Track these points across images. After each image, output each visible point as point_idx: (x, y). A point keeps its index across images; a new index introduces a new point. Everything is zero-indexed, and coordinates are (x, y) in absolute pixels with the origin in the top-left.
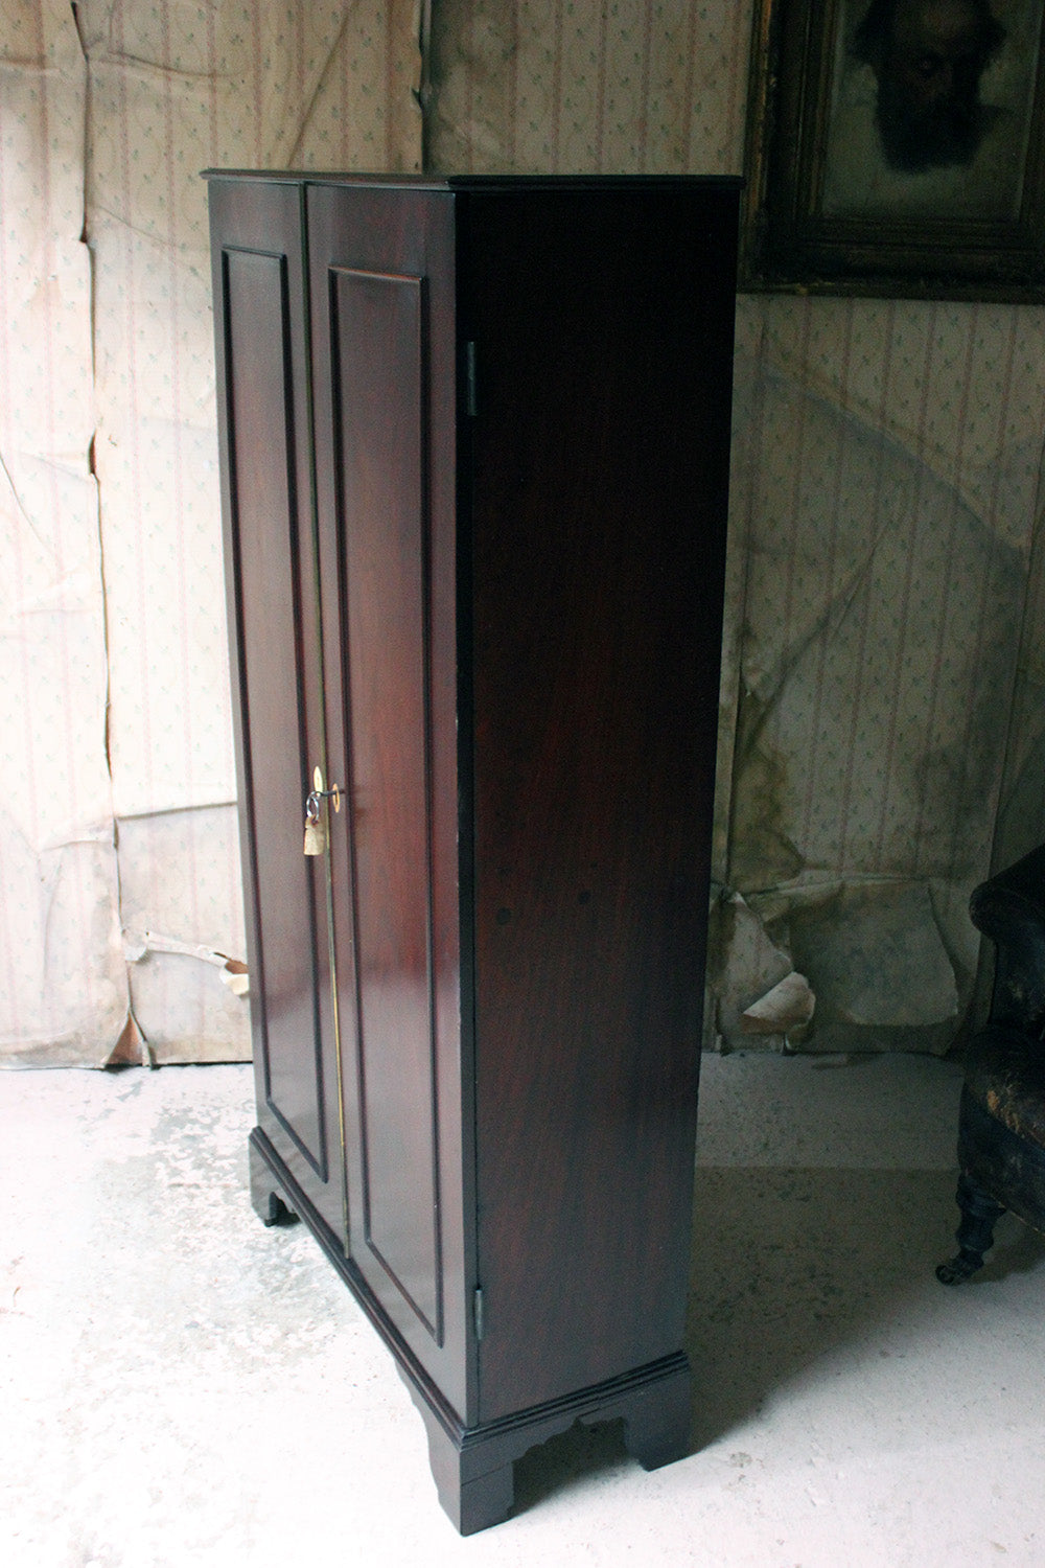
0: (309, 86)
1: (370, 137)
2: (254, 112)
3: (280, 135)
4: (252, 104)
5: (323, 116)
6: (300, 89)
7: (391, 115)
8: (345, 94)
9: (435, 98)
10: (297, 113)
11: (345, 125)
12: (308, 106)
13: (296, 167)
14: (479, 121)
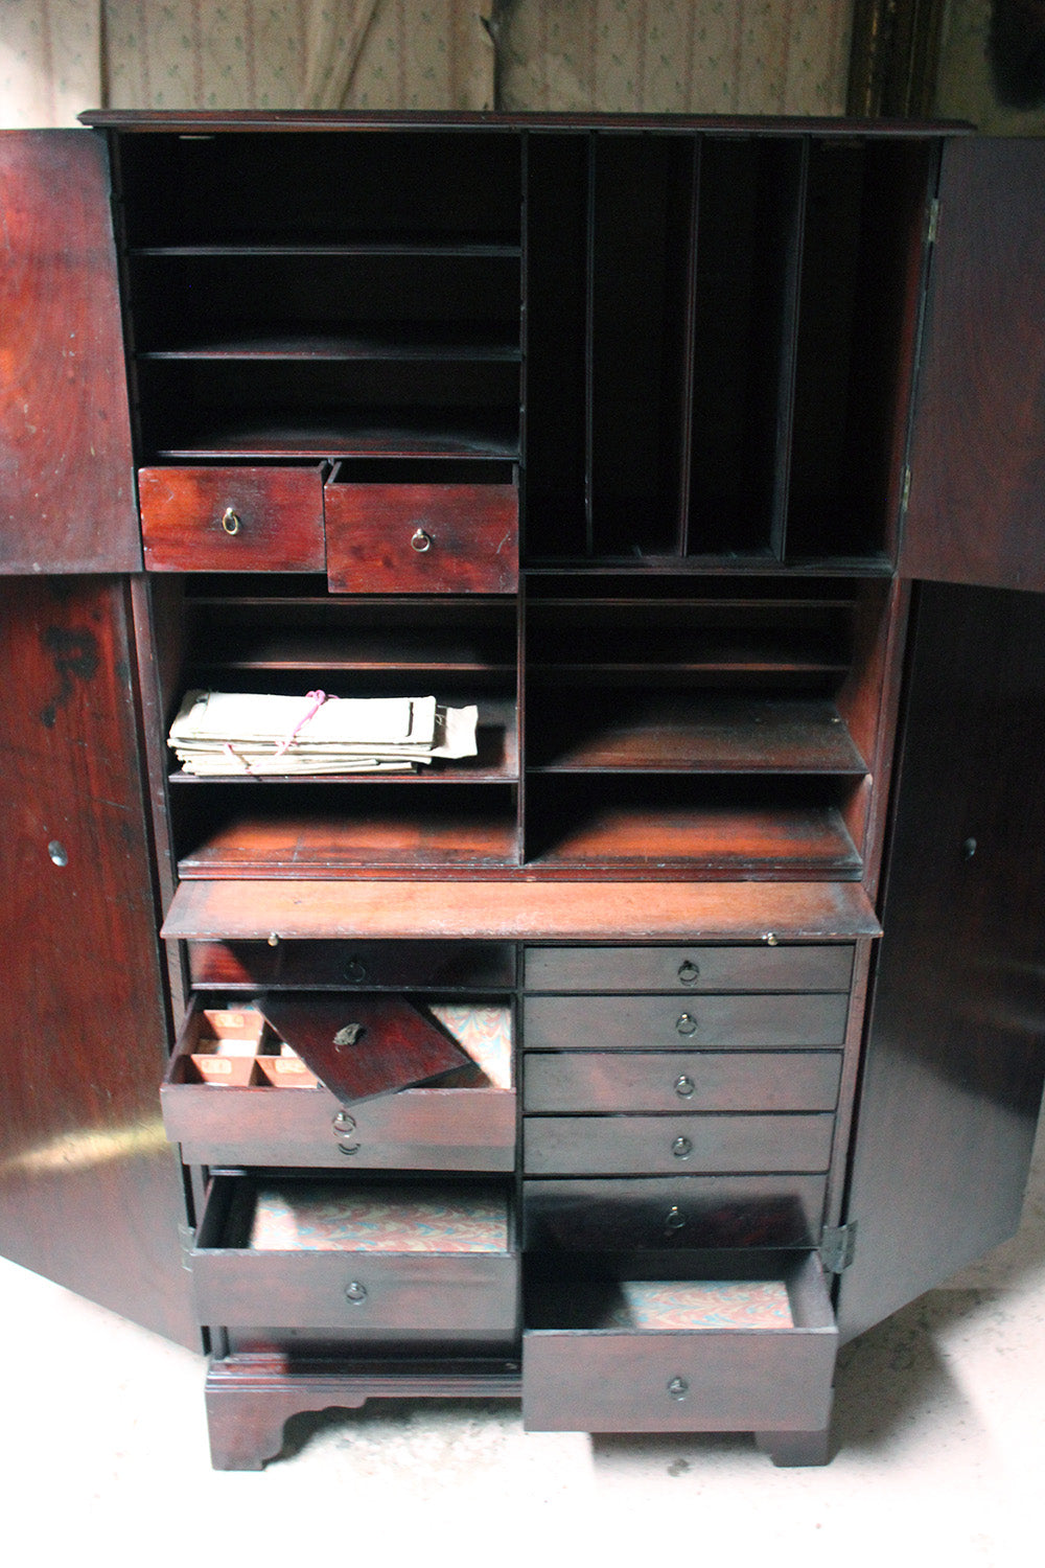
0: (361, 15)
1: (429, 73)
2: (298, 45)
3: (328, 72)
4: (295, 35)
5: (379, 52)
6: (351, 16)
7: (457, 47)
8: (403, 23)
9: (506, 28)
10: (348, 46)
11: (403, 60)
12: (360, 38)
13: (348, 107)
14: (555, 54)
